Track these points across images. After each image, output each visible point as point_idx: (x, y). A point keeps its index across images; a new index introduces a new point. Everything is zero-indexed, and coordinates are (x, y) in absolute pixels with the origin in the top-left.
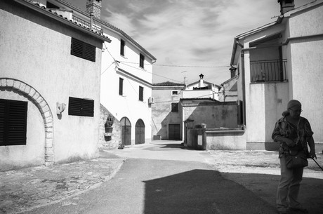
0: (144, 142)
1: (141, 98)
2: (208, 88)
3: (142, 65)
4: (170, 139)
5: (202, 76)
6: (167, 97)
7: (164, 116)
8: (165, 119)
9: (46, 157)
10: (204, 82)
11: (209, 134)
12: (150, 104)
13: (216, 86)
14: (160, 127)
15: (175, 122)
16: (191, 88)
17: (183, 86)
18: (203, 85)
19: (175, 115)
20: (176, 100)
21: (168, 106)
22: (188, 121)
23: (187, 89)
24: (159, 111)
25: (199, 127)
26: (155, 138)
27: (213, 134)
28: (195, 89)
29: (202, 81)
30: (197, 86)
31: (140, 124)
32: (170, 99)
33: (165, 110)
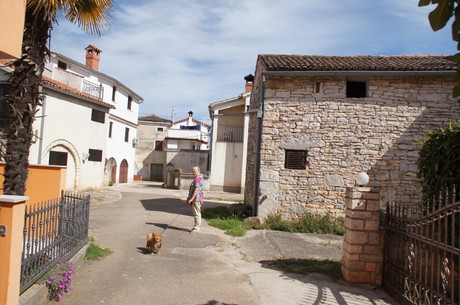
0: (126, 182)
1: (126, 140)
2: (196, 128)
3: (129, 107)
4: (151, 180)
5: (191, 113)
6: (152, 134)
7: (146, 154)
8: (148, 158)
9: (75, 187)
10: (193, 120)
11: (183, 178)
12: (134, 145)
13: (206, 125)
14: (141, 166)
15: (158, 161)
16: (178, 126)
17: (169, 123)
18: (191, 124)
19: (158, 153)
20: (161, 138)
21: (151, 144)
22: (170, 164)
23: (174, 127)
24: (141, 148)
25: (178, 171)
26: (136, 178)
27: (186, 178)
28: (183, 128)
29: (190, 119)
30: (184, 124)
31: (125, 163)
32: (154, 136)
33: (147, 148)
